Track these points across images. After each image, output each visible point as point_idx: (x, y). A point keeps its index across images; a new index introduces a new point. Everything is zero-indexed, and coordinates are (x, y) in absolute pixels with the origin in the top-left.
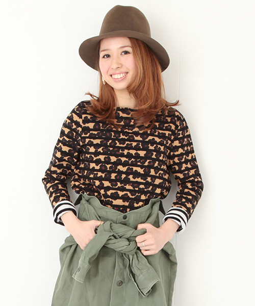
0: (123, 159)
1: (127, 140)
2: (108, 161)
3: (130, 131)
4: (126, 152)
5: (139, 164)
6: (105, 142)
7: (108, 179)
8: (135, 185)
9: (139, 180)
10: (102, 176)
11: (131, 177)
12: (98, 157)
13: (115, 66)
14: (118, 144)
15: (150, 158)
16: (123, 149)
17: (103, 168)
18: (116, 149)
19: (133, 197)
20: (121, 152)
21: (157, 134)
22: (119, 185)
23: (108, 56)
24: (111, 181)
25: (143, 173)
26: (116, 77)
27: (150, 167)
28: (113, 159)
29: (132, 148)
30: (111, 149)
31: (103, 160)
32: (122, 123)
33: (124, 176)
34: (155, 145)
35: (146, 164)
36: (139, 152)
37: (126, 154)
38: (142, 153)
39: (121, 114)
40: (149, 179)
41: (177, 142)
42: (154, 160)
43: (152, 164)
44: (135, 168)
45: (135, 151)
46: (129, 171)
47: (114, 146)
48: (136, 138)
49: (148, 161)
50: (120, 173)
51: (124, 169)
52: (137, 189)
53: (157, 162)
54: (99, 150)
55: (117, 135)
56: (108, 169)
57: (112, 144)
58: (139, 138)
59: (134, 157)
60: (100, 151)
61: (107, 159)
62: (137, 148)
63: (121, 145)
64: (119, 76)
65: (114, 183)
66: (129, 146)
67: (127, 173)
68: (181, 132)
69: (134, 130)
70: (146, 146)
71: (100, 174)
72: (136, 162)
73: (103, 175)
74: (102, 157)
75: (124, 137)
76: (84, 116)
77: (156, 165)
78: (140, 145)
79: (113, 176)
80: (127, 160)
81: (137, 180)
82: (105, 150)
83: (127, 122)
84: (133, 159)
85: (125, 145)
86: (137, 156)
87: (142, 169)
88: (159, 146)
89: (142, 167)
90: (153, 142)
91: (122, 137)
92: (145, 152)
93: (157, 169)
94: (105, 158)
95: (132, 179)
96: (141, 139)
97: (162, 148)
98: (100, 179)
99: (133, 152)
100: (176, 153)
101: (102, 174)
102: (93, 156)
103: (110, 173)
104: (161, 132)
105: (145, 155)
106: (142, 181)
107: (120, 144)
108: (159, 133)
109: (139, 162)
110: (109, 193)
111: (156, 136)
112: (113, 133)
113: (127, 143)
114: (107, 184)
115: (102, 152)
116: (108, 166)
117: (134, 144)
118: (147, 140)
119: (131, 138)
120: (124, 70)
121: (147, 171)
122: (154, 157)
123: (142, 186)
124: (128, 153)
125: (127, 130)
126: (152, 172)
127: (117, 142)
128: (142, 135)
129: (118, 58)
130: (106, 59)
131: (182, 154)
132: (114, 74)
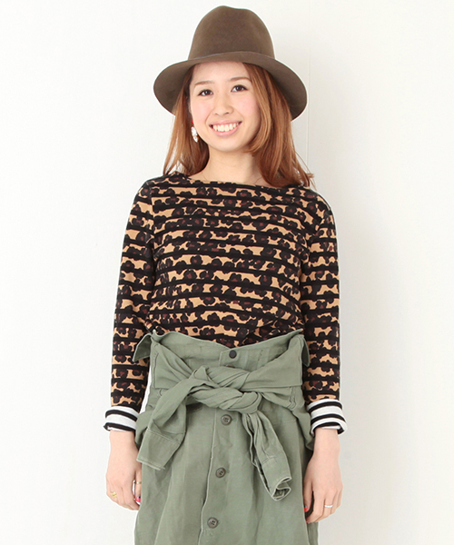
0: (224, 260)
1: (230, 230)
2: (197, 264)
3: (235, 216)
4: (228, 248)
5: (251, 267)
6: (192, 233)
7: (198, 293)
8: (246, 303)
9: (253, 295)
10: (187, 290)
11: (237, 290)
12: (180, 260)
13: (221, 111)
14: (214, 236)
15: (271, 258)
16: (223, 243)
17: (189, 276)
18: (210, 244)
19: (245, 322)
20: (219, 247)
21: (282, 221)
22: (217, 301)
23: (208, 92)
24: (203, 296)
25: (259, 283)
26: (221, 128)
27: (270, 274)
28: (206, 260)
29: (238, 243)
30: (202, 243)
31: (188, 263)
32: (221, 204)
33: (225, 288)
34: (279, 239)
35: (264, 268)
36: (250, 248)
37: (228, 251)
38: (257, 251)
39: (219, 192)
40: (269, 295)
41: (318, 245)
42: (278, 263)
43: (273, 268)
44: (244, 276)
45: (244, 248)
46: (235, 280)
47: (208, 240)
48: (245, 227)
49: (267, 263)
50: (219, 283)
51: (226, 277)
52: (250, 310)
53: (283, 267)
54: (181, 247)
55: (212, 223)
56: (198, 278)
57: (204, 236)
58: (250, 227)
59: (242, 257)
60: (183, 249)
61: (195, 261)
62: (247, 242)
63: (220, 238)
64: (227, 128)
65: (209, 299)
66: (234, 239)
67: (231, 283)
68: (325, 230)
69: (242, 215)
70: (263, 239)
71: (184, 287)
72: (247, 264)
73: (190, 288)
74: (187, 259)
75: (225, 225)
76: (154, 199)
77: (281, 271)
78: (253, 238)
79: (207, 288)
80: (231, 260)
81: (247, 295)
82: (191, 245)
83: (230, 202)
84: (240, 260)
85: (227, 237)
86: (248, 255)
87: (256, 276)
88: (286, 241)
89: (256, 273)
90: (275, 234)
91: (221, 225)
92: (262, 249)
93: (282, 279)
94: (192, 259)
95: (239, 294)
96: (255, 229)
98: (187, 295)
99: (241, 248)
101: (188, 287)
102: (171, 258)
103: (201, 283)
104: (289, 219)
105: (261, 253)
106: (258, 297)
107: (217, 236)
108: (286, 220)
109: (251, 264)
110: (205, 316)
111: (281, 225)
112: (205, 220)
113: (229, 234)
114: (197, 302)
115: (186, 249)
116: (198, 272)
117: (242, 236)
118: (265, 230)
119: (238, 228)
120: (235, 118)
121: (265, 280)
122: (277, 256)
123: (257, 306)
124: (231, 249)
125: (230, 215)
126: (275, 283)
127: (212, 232)
128: (255, 223)
129: (227, 96)
130: (204, 98)
131: (322, 268)
132: (217, 125)
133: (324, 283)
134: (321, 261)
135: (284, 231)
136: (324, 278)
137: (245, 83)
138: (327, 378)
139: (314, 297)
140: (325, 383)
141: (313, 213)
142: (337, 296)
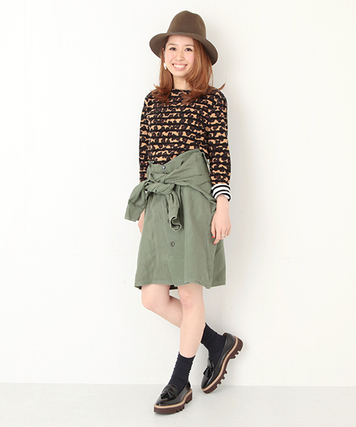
0: (166, 127)
1: (171, 112)
3: (175, 105)
5: (175, 128)
6: (157, 115)
7: (157, 143)
8: (172, 145)
9: (175, 141)
11: (170, 139)
13: (179, 58)
15: (183, 123)
16: (166, 119)
17: (154, 135)
18: (162, 120)
19: (169, 154)
20: (164, 121)
22: (164, 146)
23: (174, 49)
24: (159, 144)
25: (178, 135)
26: (177, 66)
28: (159, 127)
30: (159, 120)
35: (180, 128)
37: (168, 122)
38: (178, 121)
40: (181, 140)
41: (214, 114)
42: (186, 125)
43: (184, 128)
44: (173, 133)
45: (174, 120)
46: (170, 135)
47: (161, 118)
48: (177, 110)
50: (164, 137)
52: (173, 148)
55: (165, 110)
56: (157, 136)
57: (160, 116)
59: (172, 124)
61: (156, 128)
62: (176, 117)
64: (180, 67)
65: (161, 146)
66: (171, 117)
68: (218, 107)
69: (178, 105)
70: (182, 115)
73: (154, 141)
76: (149, 100)
78: (178, 115)
79: (160, 140)
80: (168, 127)
82: (155, 121)
84: (172, 126)
85: (169, 116)
86: (175, 123)
87: (177, 132)
88: (192, 114)
90: (188, 112)
91: (168, 110)
93: (189, 132)
94: (154, 128)
96: (180, 111)
97: (195, 116)
98: (153, 144)
100: (212, 123)
103: (158, 138)
105: (180, 121)
106: (177, 141)
107: (165, 116)
111: (192, 107)
112: (163, 109)
113: (170, 114)
114: (157, 147)
115: (153, 123)
116: (156, 133)
117: (175, 115)
118: (184, 111)
119: (174, 111)
120: (184, 62)
121: (181, 133)
123: (176, 145)
125: (172, 105)
126: (184, 134)
127: (163, 114)
128: (181, 108)
129: (182, 53)
130: (172, 51)
131: (217, 125)
132: (176, 64)
133: (218, 132)
134: (216, 121)
135: (192, 110)
136: (218, 129)
137: (192, 48)
138: (222, 175)
139: (214, 138)
140: (222, 177)
141: (212, 100)
142: (226, 138)
